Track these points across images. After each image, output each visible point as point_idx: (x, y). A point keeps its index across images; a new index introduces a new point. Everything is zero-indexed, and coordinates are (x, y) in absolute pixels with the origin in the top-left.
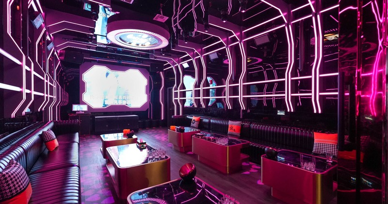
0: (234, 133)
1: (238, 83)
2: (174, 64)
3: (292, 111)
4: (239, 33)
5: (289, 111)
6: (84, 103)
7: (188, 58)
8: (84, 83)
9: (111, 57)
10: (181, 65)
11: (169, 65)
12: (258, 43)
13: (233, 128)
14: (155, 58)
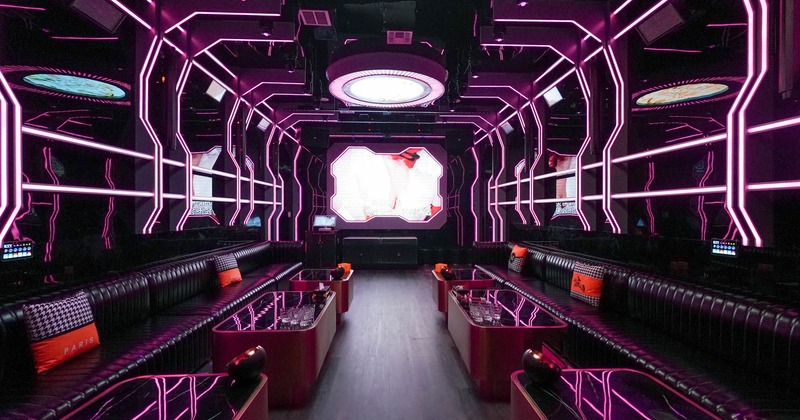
0: (584, 296)
1: (602, 160)
2: (490, 128)
3: (758, 242)
4: (602, 24)
5: (745, 241)
6: (333, 214)
7: (509, 111)
8: (332, 179)
9: (374, 129)
10: (501, 130)
11: (482, 134)
12: (651, 35)
13: (582, 283)
14: (445, 119)
